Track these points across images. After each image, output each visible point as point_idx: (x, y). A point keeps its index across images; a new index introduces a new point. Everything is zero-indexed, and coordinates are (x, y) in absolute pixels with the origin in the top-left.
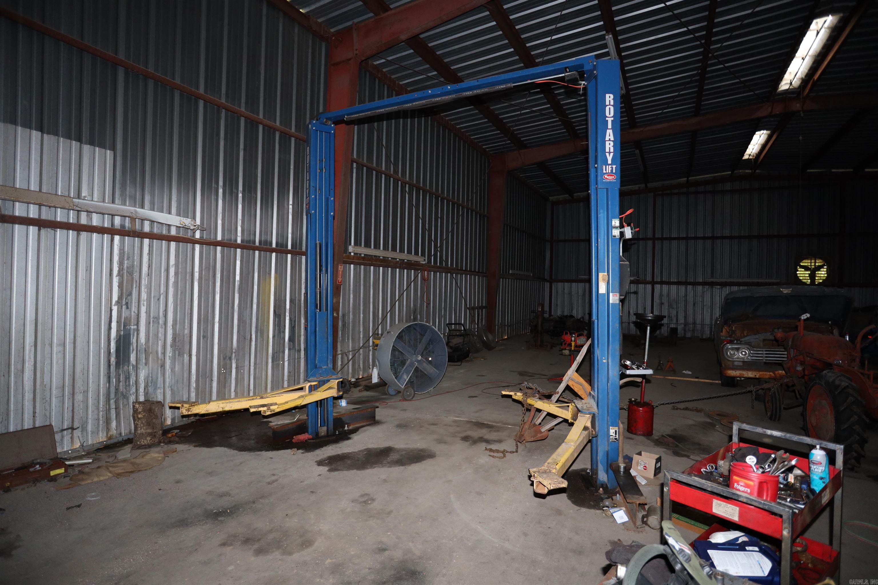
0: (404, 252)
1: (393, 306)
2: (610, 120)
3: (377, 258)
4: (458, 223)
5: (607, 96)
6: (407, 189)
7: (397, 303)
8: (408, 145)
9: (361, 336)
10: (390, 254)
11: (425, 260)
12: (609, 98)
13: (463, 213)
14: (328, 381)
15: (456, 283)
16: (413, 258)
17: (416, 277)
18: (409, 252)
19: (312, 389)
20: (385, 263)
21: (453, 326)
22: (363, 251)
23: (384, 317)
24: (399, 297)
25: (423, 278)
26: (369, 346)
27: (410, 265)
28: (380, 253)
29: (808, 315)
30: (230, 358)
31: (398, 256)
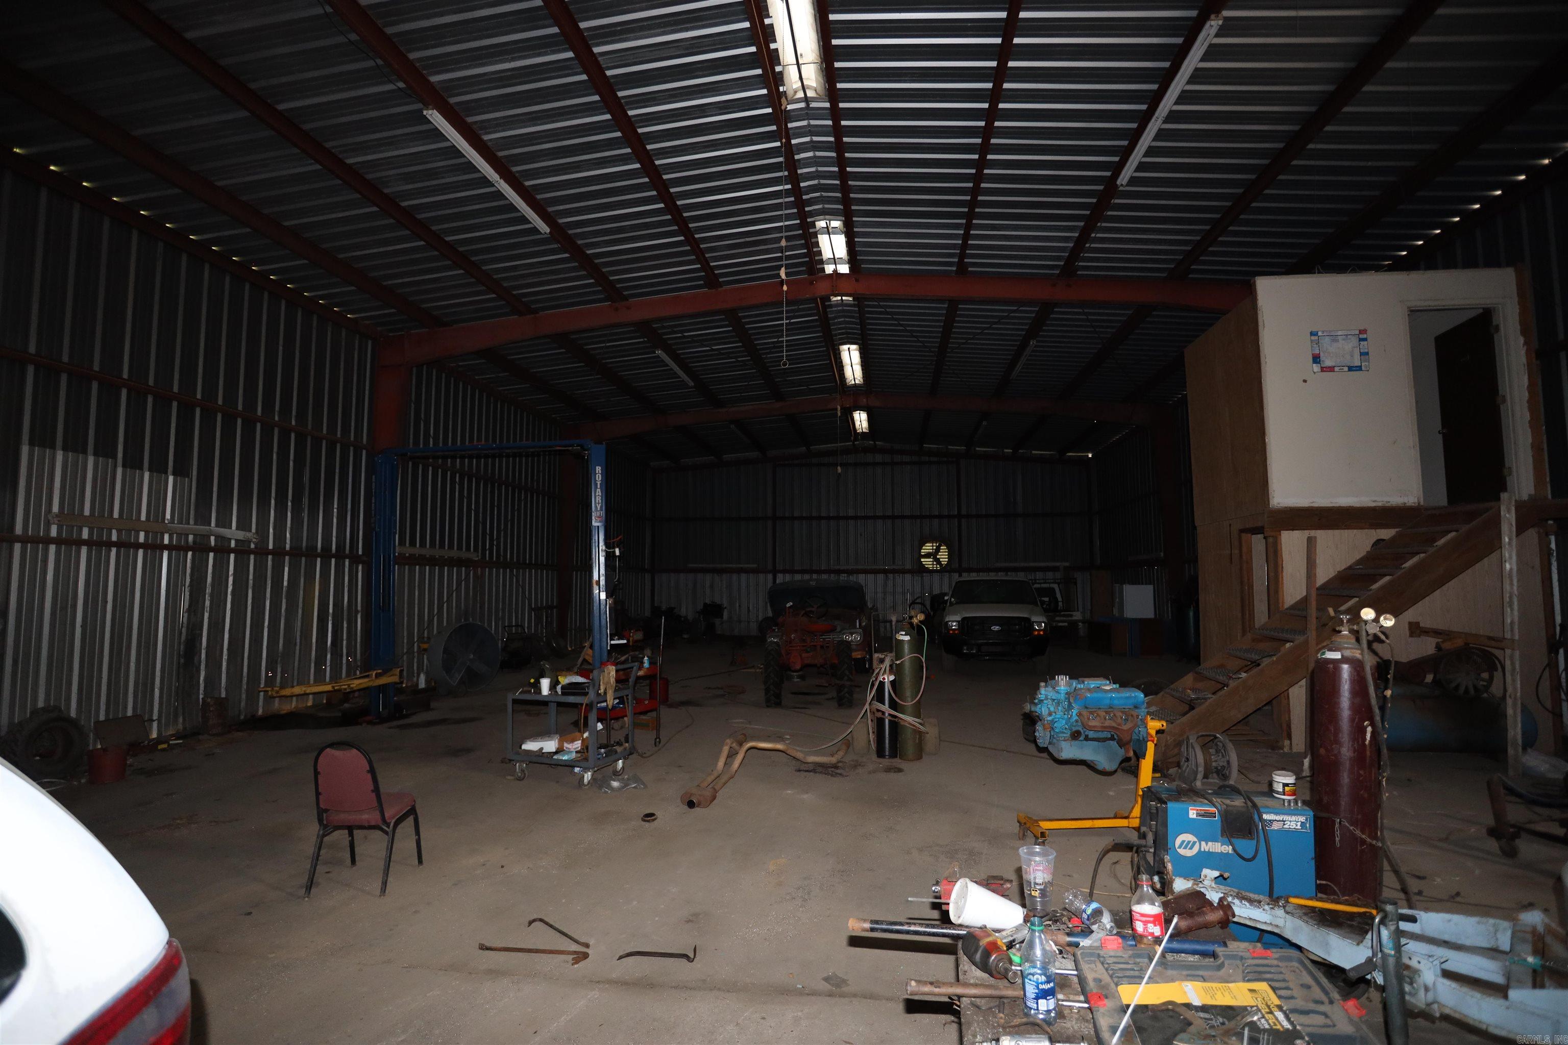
0: (453, 549)
1: (440, 608)
2: (599, 483)
3: (422, 557)
4: (519, 510)
5: (597, 467)
6: (457, 480)
7: (445, 605)
8: (459, 428)
9: (405, 641)
10: (437, 553)
11: (478, 556)
12: (598, 469)
13: (526, 497)
14: (391, 669)
15: (517, 581)
16: (464, 555)
17: (467, 575)
18: (460, 548)
19: (377, 676)
20: (432, 562)
21: (514, 628)
22: (408, 550)
23: (431, 621)
24: (448, 598)
25: (475, 574)
26: (414, 652)
27: (460, 563)
28: (427, 552)
29: (791, 604)
30: (276, 663)
31: (446, 553)
